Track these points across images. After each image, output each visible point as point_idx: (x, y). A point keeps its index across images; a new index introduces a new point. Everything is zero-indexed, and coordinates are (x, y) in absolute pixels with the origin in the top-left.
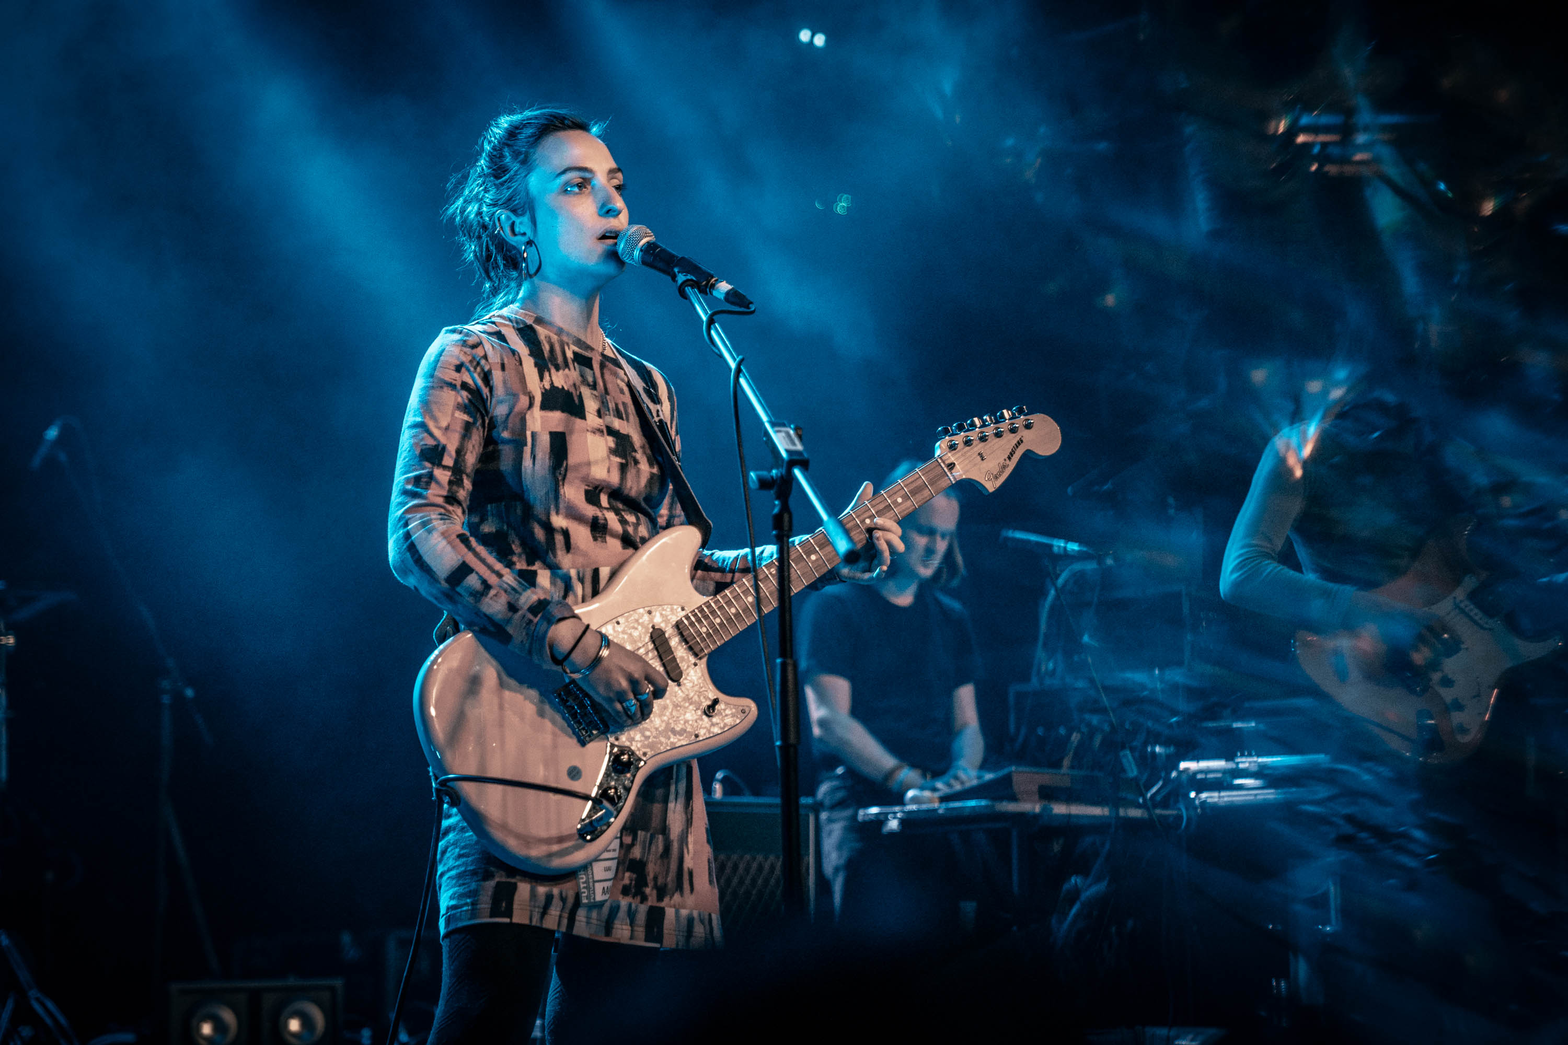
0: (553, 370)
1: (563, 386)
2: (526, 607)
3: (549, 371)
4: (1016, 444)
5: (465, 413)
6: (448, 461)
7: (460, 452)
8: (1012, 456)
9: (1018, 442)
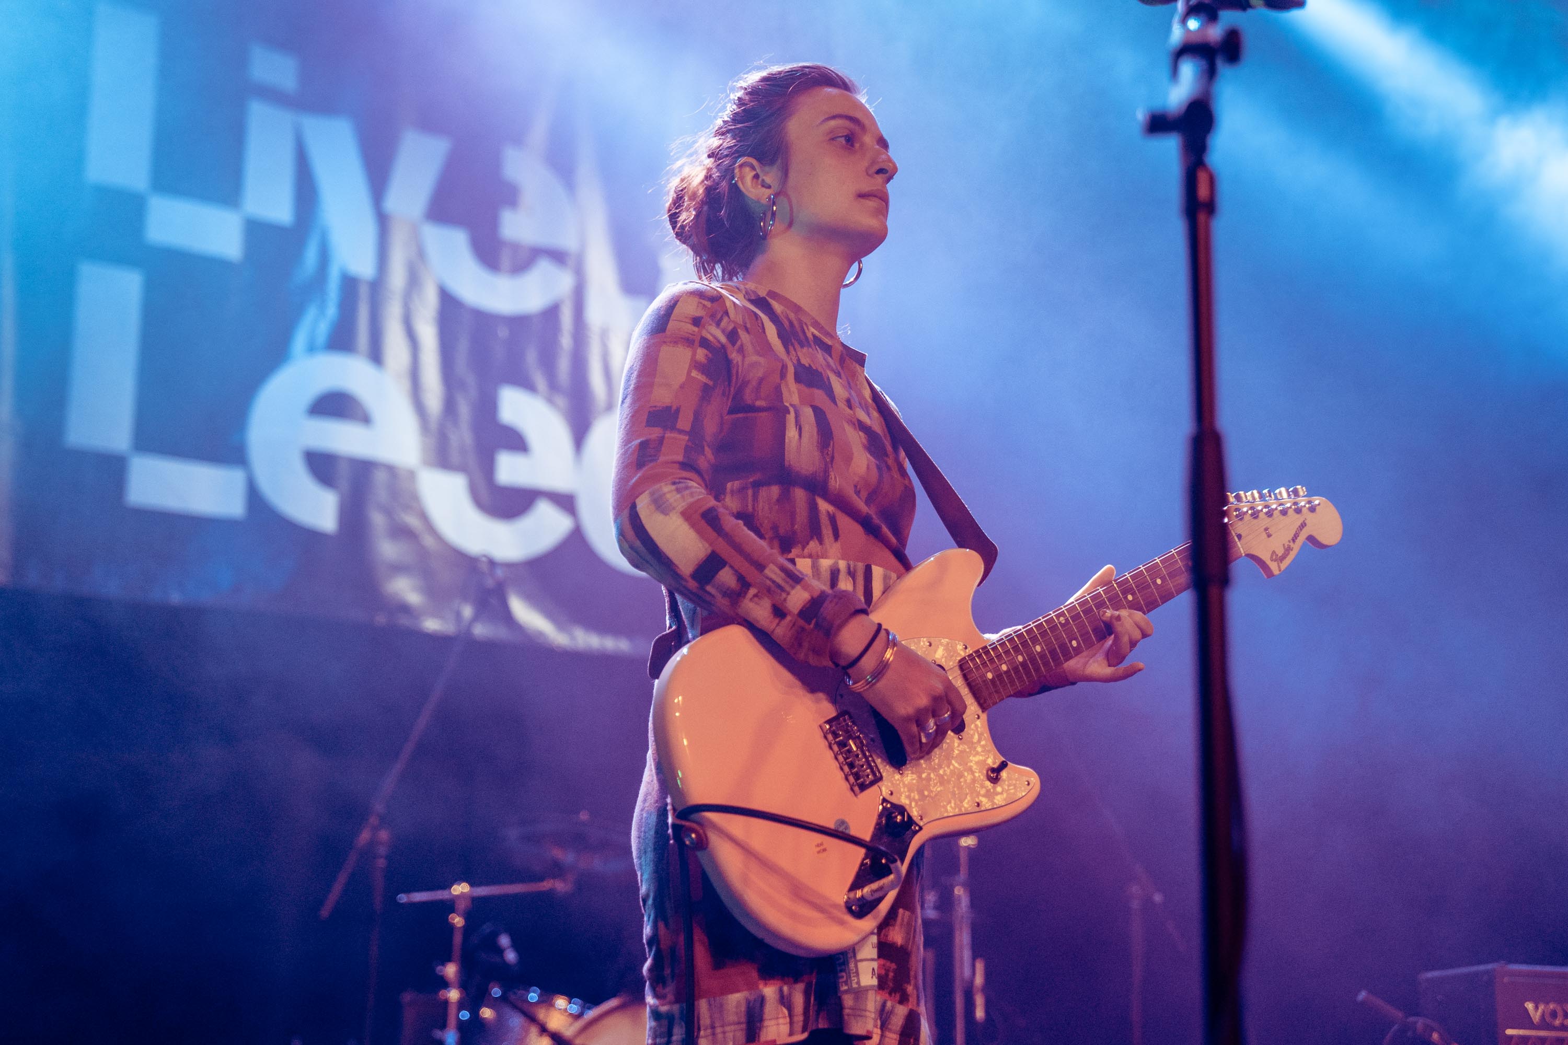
0: (797, 346)
1: (810, 365)
2: (796, 611)
3: (793, 345)
4: (1300, 527)
5: (702, 374)
6: (685, 422)
7: (698, 417)
8: (1296, 539)
9: (1302, 524)
